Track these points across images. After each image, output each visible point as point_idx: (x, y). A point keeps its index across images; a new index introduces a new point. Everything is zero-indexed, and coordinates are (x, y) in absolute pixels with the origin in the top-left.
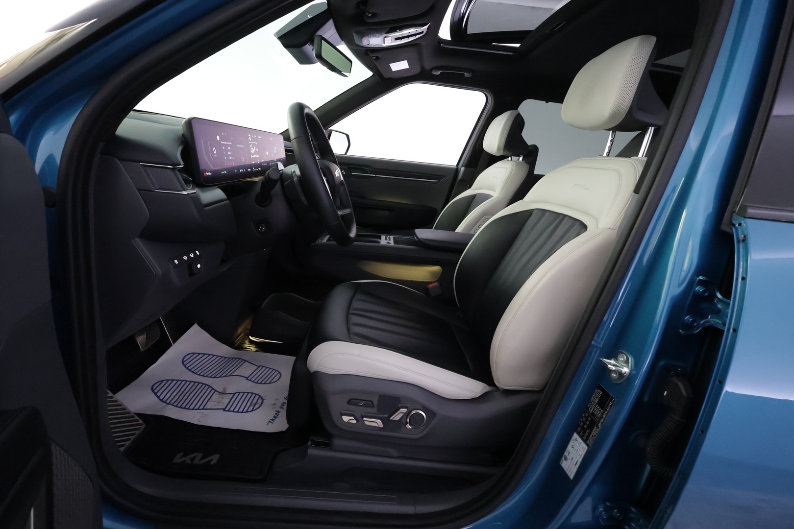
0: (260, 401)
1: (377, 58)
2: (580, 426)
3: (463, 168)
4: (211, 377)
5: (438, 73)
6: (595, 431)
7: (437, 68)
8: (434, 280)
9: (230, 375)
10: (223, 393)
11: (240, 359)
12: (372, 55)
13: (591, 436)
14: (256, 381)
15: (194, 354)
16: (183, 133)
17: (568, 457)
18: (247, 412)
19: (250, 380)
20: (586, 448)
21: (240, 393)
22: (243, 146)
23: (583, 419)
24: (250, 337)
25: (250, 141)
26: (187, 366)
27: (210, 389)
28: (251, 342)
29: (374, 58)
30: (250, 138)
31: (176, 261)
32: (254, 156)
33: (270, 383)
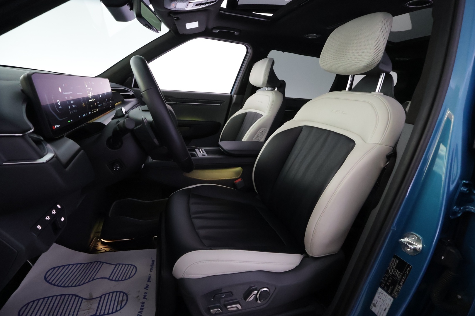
0: (125, 297)
1: (178, 19)
2: (383, 283)
3: (235, 96)
4: (75, 286)
5: (217, 31)
6: (398, 288)
7: (216, 28)
8: (238, 177)
9: (93, 280)
10: (90, 299)
11: (98, 262)
12: (173, 16)
13: (395, 291)
14: (117, 280)
15: (55, 268)
16: (22, 88)
17: (377, 305)
18: (116, 311)
19: (112, 280)
20: (392, 299)
21: (105, 295)
22: (82, 93)
23: (384, 278)
24: (102, 240)
25: (87, 88)
26: (50, 281)
27: (77, 298)
28: (103, 243)
29: (176, 19)
30: (86, 85)
31: (39, 227)
32: (92, 100)
33: (129, 278)
